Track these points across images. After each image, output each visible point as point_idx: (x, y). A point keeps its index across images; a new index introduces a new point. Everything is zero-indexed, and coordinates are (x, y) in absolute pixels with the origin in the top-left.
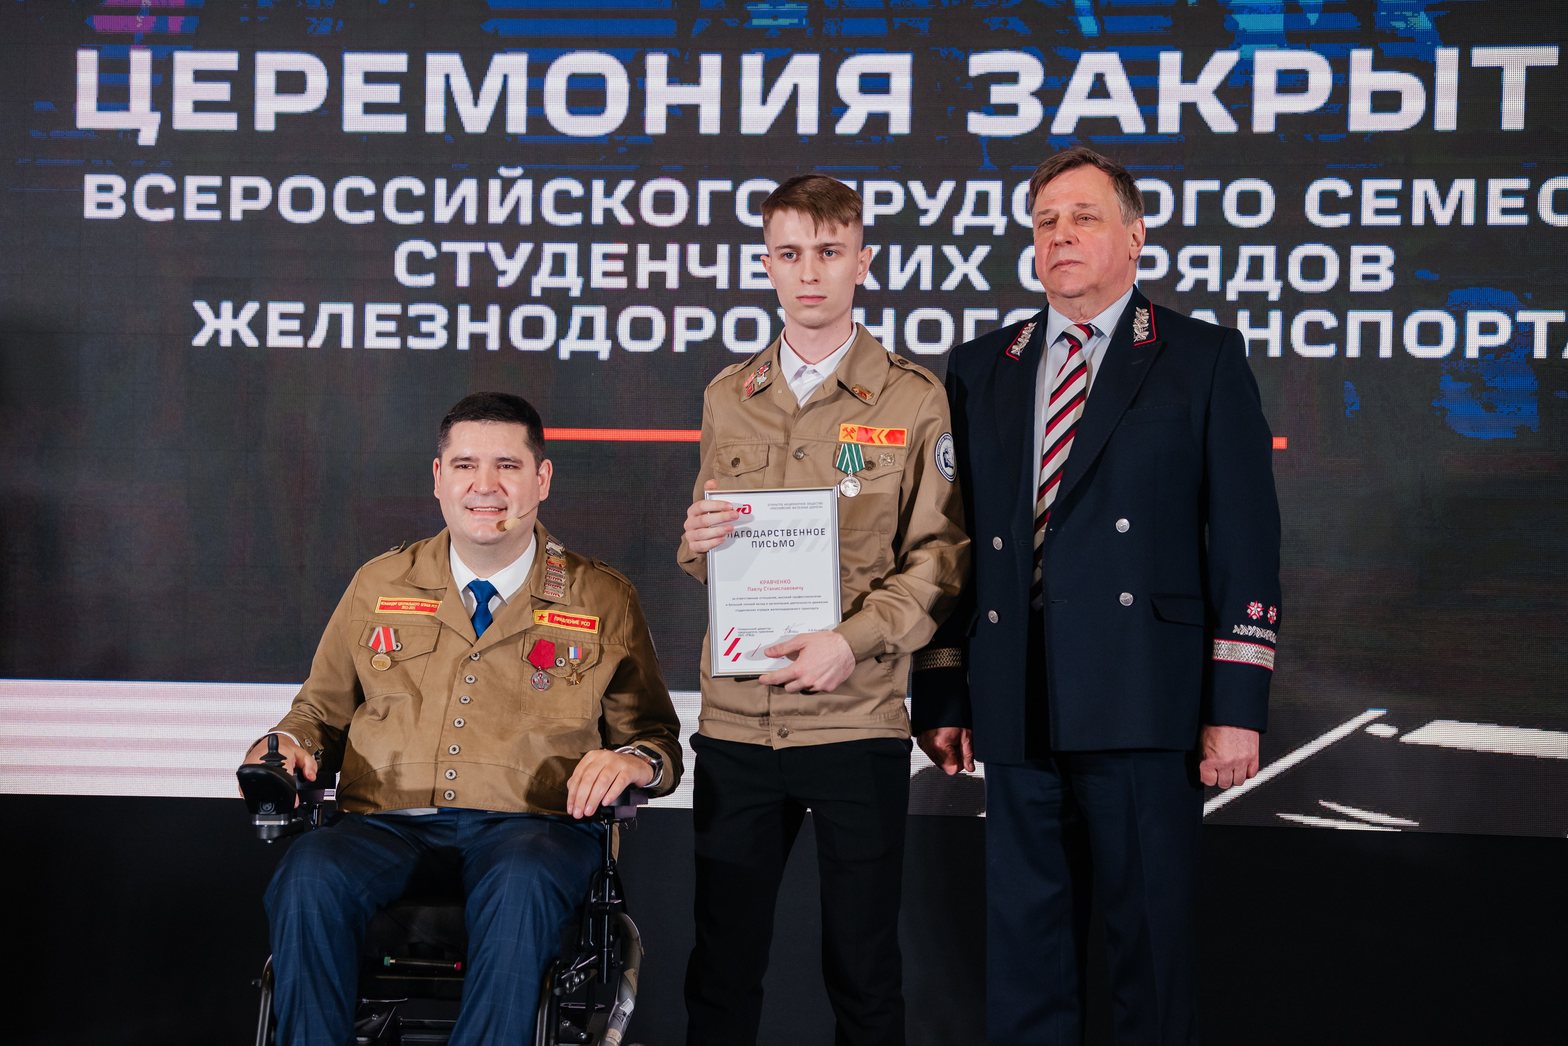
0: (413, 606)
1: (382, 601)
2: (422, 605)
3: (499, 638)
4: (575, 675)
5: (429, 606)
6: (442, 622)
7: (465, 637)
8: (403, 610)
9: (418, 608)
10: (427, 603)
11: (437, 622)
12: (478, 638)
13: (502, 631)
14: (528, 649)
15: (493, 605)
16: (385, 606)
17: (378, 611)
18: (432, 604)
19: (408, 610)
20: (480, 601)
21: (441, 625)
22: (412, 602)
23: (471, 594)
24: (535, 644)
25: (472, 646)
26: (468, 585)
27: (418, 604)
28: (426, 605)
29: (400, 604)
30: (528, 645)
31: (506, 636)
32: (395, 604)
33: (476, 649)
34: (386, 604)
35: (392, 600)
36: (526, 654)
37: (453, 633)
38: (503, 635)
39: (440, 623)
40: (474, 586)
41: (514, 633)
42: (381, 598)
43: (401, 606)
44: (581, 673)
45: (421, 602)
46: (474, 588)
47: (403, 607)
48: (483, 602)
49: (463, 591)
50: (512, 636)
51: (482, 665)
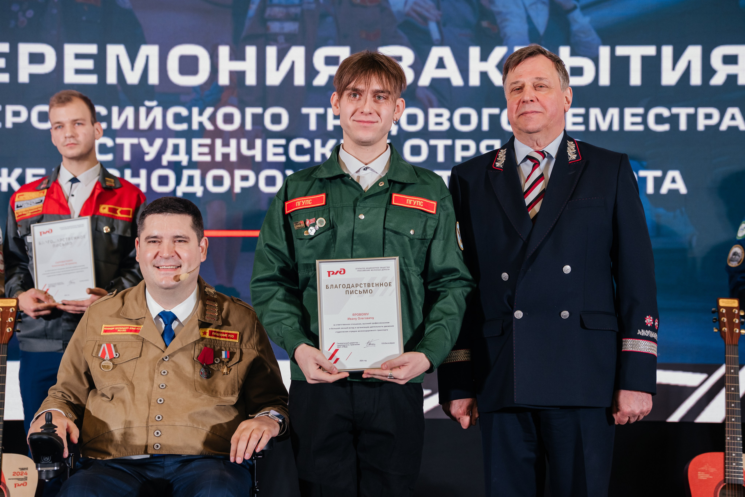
0: (124, 329)
1: (105, 327)
2: (130, 328)
3: (180, 346)
4: (226, 368)
5: (135, 329)
6: (143, 338)
7: (159, 346)
8: (118, 332)
9: (128, 331)
10: (133, 327)
11: (140, 338)
12: (167, 346)
13: (182, 342)
14: (197, 353)
15: (175, 325)
16: (107, 330)
17: (102, 333)
18: (136, 328)
19: (122, 332)
20: (166, 324)
21: (143, 340)
22: (124, 327)
23: (161, 320)
24: (201, 349)
25: (164, 352)
26: (158, 315)
27: (128, 328)
28: (132, 328)
29: (116, 329)
30: (197, 350)
31: (184, 345)
32: (113, 328)
33: (166, 354)
34: (107, 329)
35: (111, 327)
36: (196, 356)
37: (151, 345)
38: (182, 345)
39: (142, 339)
40: (162, 315)
41: (189, 343)
42: (104, 326)
43: (117, 330)
44: (229, 367)
45: (130, 327)
46: (162, 316)
47: (119, 330)
48: (168, 325)
49: (155, 319)
50: (187, 345)
51: (171, 363)
